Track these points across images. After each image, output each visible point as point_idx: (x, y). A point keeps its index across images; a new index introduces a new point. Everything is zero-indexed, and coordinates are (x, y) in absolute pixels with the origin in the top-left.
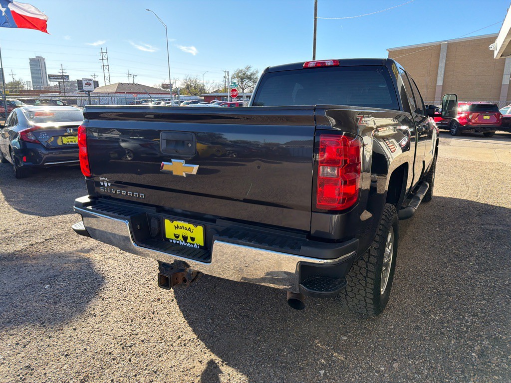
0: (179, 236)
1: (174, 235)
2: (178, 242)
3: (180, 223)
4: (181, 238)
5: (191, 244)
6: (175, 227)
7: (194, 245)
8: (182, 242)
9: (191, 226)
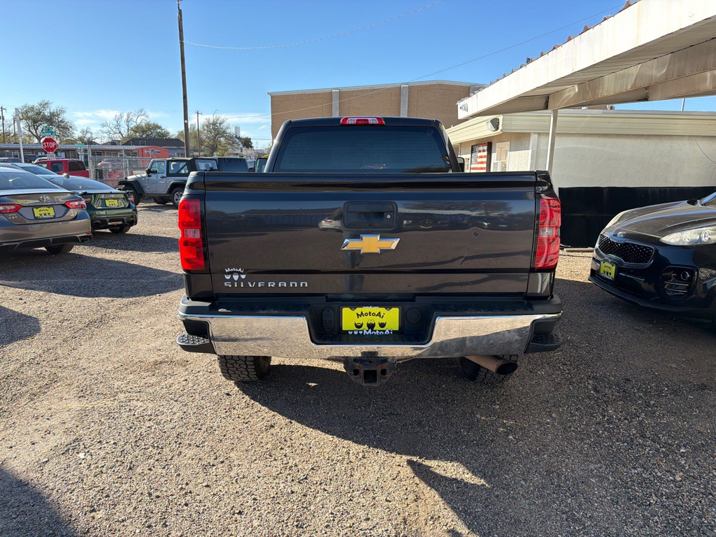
0: (362, 325)
1: (356, 325)
2: (361, 332)
3: (366, 310)
4: (365, 327)
5: (380, 331)
6: (358, 315)
7: (384, 331)
8: (367, 331)
9: (383, 310)
